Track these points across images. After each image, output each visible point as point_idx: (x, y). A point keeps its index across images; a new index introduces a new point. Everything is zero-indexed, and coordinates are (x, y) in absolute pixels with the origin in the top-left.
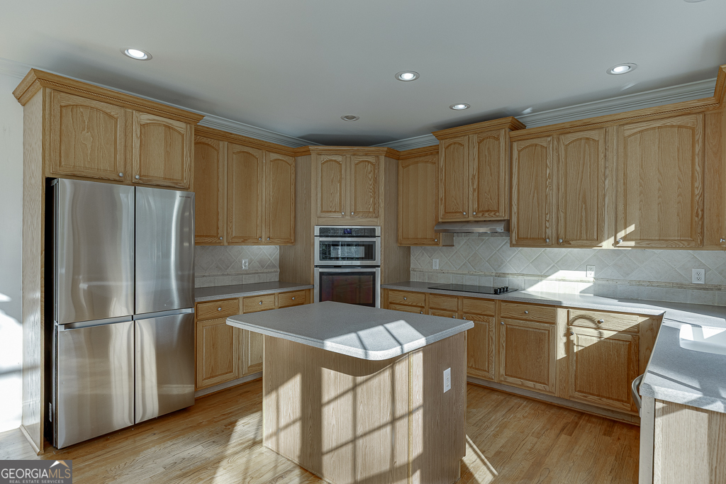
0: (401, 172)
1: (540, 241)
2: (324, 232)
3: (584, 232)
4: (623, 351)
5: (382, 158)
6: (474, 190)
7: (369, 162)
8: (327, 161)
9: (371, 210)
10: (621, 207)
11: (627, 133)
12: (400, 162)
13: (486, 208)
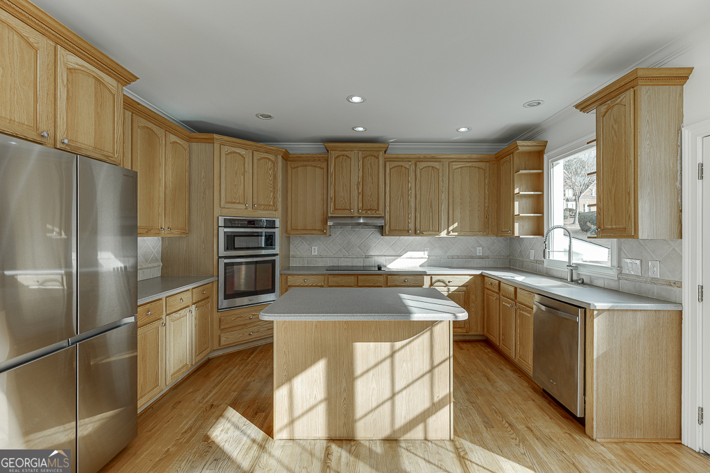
0: (289, 172)
1: (405, 232)
2: (230, 223)
3: (431, 226)
4: (462, 298)
5: (280, 158)
6: (359, 193)
7: (269, 159)
8: (231, 153)
9: (271, 203)
10: (451, 212)
11: (454, 167)
12: (289, 163)
13: (369, 208)
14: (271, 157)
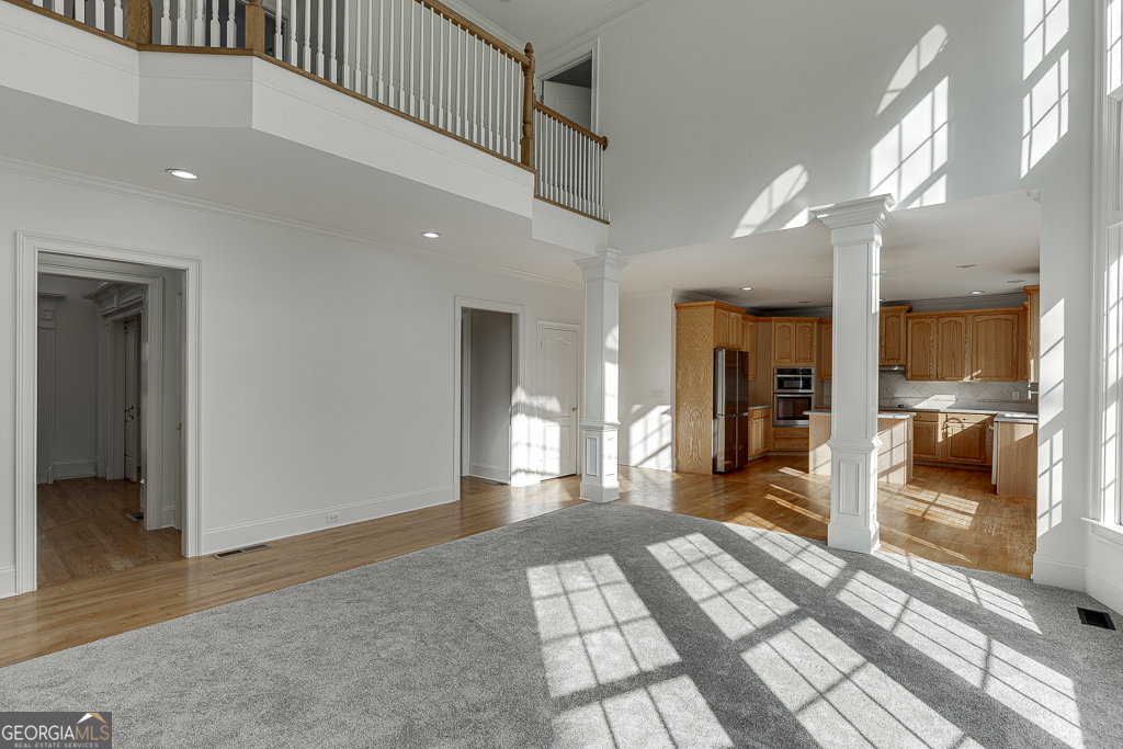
0: (823, 331)
1: (927, 377)
2: (780, 371)
3: (953, 372)
4: (978, 433)
5: (815, 323)
6: (882, 346)
7: (808, 327)
8: (781, 328)
9: (809, 356)
11: (978, 320)
12: (822, 325)
13: (891, 358)
14: (809, 325)
